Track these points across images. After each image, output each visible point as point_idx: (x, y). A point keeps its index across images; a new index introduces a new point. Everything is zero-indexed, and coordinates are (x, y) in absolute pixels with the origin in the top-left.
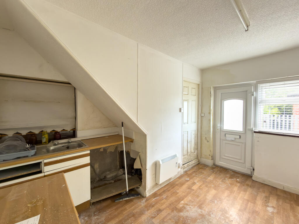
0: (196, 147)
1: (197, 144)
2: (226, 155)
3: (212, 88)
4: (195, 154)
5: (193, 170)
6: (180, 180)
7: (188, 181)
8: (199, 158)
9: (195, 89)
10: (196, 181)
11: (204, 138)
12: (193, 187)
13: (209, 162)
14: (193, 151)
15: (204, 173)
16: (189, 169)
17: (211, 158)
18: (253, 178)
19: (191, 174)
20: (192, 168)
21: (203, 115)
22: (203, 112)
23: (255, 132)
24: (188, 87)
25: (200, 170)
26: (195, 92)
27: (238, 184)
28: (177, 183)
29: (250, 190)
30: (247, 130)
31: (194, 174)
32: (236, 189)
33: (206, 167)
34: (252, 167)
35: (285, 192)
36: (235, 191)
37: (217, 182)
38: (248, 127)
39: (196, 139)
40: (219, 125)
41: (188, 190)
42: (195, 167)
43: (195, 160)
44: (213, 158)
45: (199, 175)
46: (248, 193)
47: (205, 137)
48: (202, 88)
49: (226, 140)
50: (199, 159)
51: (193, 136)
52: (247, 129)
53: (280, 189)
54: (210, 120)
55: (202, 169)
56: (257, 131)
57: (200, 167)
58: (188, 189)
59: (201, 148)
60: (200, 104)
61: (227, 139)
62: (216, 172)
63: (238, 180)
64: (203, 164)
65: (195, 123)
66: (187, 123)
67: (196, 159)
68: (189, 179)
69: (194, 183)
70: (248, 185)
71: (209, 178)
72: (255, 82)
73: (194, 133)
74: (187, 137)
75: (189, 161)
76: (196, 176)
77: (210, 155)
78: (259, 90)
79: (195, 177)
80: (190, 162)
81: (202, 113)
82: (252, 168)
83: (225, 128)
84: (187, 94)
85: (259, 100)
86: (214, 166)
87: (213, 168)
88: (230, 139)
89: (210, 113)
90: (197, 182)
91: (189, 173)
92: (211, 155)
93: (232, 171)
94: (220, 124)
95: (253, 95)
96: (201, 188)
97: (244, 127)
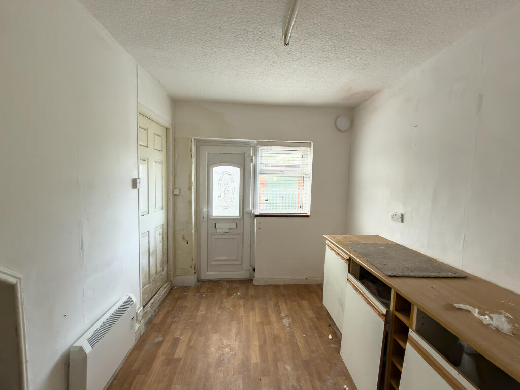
0: (165, 259)
1: (166, 252)
2: (217, 258)
3: (193, 140)
4: (163, 273)
5: (165, 311)
6: (143, 353)
7: (160, 344)
8: (172, 279)
9: (160, 136)
10: (177, 335)
11: (179, 238)
12: (177, 351)
13: (191, 280)
14: (159, 269)
15: (187, 307)
16: (155, 311)
17: (193, 271)
18: (255, 283)
19: (163, 322)
20: (162, 305)
21: (177, 192)
22: (177, 186)
23: (257, 216)
24: (147, 130)
25: (178, 303)
26: (159, 143)
27: (242, 302)
28: (136, 366)
29: (257, 303)
30: (245, 214)
31: (169, 320)
32: (241, 312)
33: (187, 292)
34: (251, 266)
35: (287, 287)
36: (242, 316)
37: (213, 314)
38: (247, 210)
39: (165, 242)
40: (205, 210)
41: (169, 368)
42: (167, 301)
43: (165, 286)
44: (197, 270)
45: (178, 317)
46: (257, 310)
47: (181, 236)
48: (174, 139)
49: (217, 234)
50: (171, 281)
51: (159, 238)
52: (245, 212)
53: (281, 285)
54: (191, 202)
55: (181, 298)
56: (258, 214)
57: (176, 296)
58: (168, 365)
59: (175, 256)
60: (171, 169)
61: (218, 231)
62: (206, 295)
63: (238, 294)
64: (181, 287)
65: (162, 209)
66: (147, 212)
67: (166, 282)
68: (162, 338)
69: (176, 342)
70: (252, 297)
71: (199, 313)
72: (255, 141)
73: (161, 232)
74: (149, 243)
75: (153, 294)
76: (175, 320)
77: (191, 267)
78: (259, 154)
79: (173, 326)
80: (155, 296)
81: (174, 188)
82: (251, 268)
83: (214, 215)
84: (146, 145)
85: (259, 169)
86: (199, 284)
87: (198, 289)
88: (223, 231)
89: (190, 189)
90: (181, 335)
91: (157, 321)
92: (193, 266)
93: (227, 281)
94: (206, 208)
95: (252, 161)
96: (192, 345)
97: (241, 211)
